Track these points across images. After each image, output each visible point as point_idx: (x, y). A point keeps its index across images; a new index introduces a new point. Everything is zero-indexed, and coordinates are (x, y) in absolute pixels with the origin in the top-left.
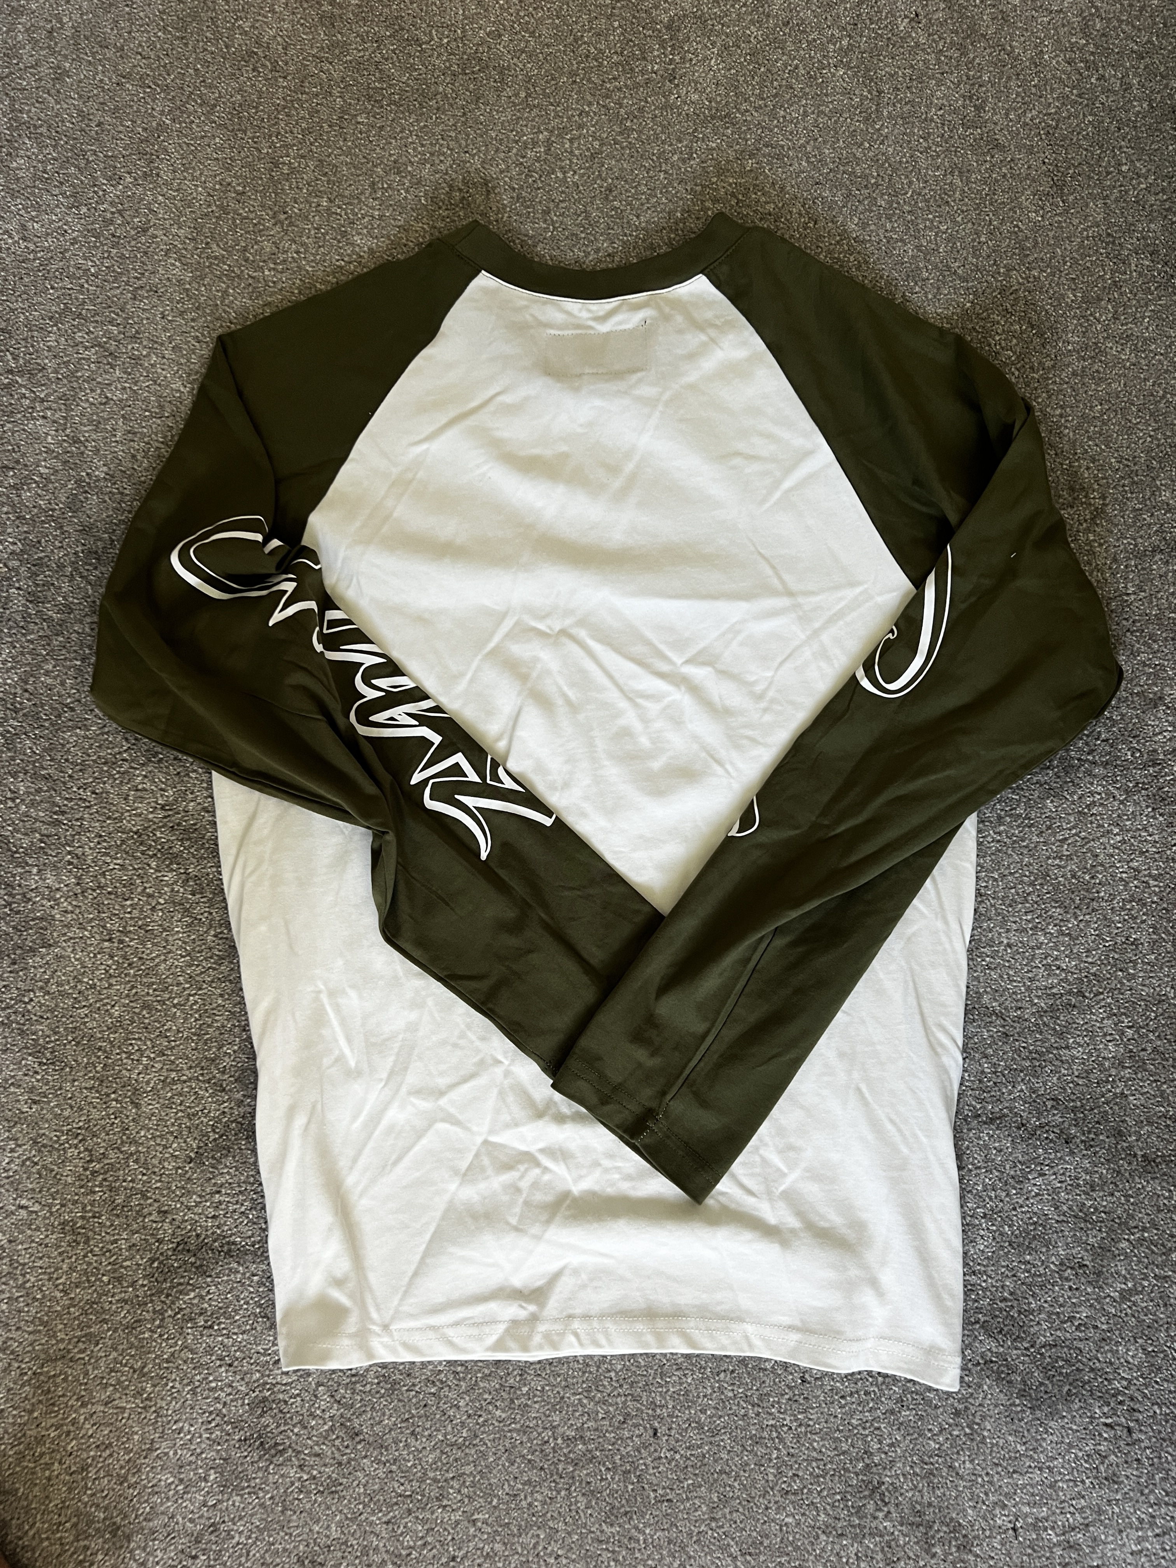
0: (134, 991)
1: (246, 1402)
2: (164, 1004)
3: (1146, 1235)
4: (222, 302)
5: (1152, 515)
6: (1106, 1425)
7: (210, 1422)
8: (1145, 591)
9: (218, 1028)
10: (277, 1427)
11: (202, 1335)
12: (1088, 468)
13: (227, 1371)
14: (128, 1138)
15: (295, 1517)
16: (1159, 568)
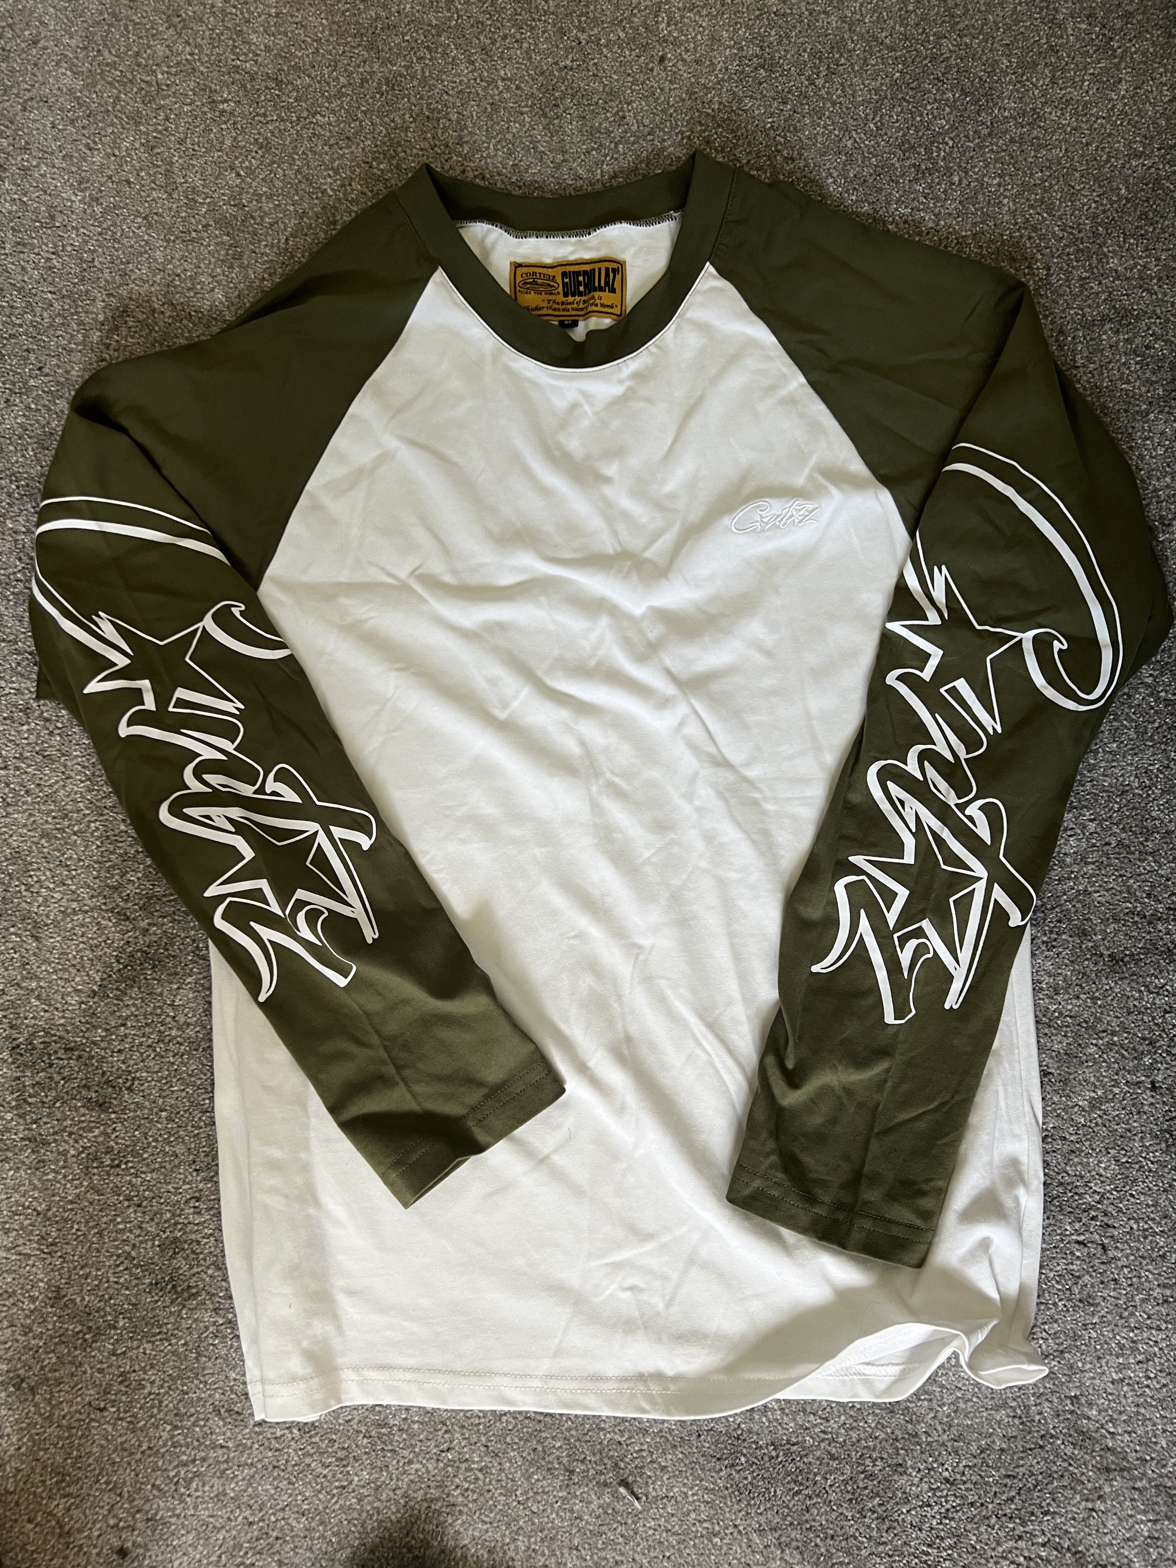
0: (32, 819)
1: (157, 1243)
2: (64, 832)
3: (1116, 1039)
4: (113, 108)
5: (1100, 283)
6: (1078, 1242)
7: (118, 1266)
8: (1094, 363)
9: (120, 855)
10: (190, 1269)
11: (109, 1175)
12: (1030, 238)
13: (135, 1212)
14: (29, 973)
15: (209, 1364)
16: (1109, 338)
